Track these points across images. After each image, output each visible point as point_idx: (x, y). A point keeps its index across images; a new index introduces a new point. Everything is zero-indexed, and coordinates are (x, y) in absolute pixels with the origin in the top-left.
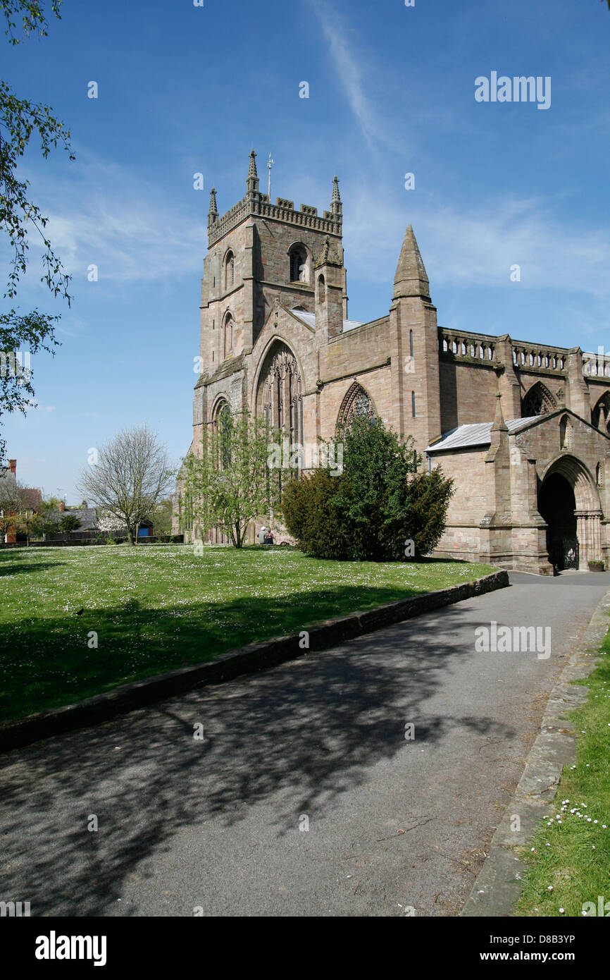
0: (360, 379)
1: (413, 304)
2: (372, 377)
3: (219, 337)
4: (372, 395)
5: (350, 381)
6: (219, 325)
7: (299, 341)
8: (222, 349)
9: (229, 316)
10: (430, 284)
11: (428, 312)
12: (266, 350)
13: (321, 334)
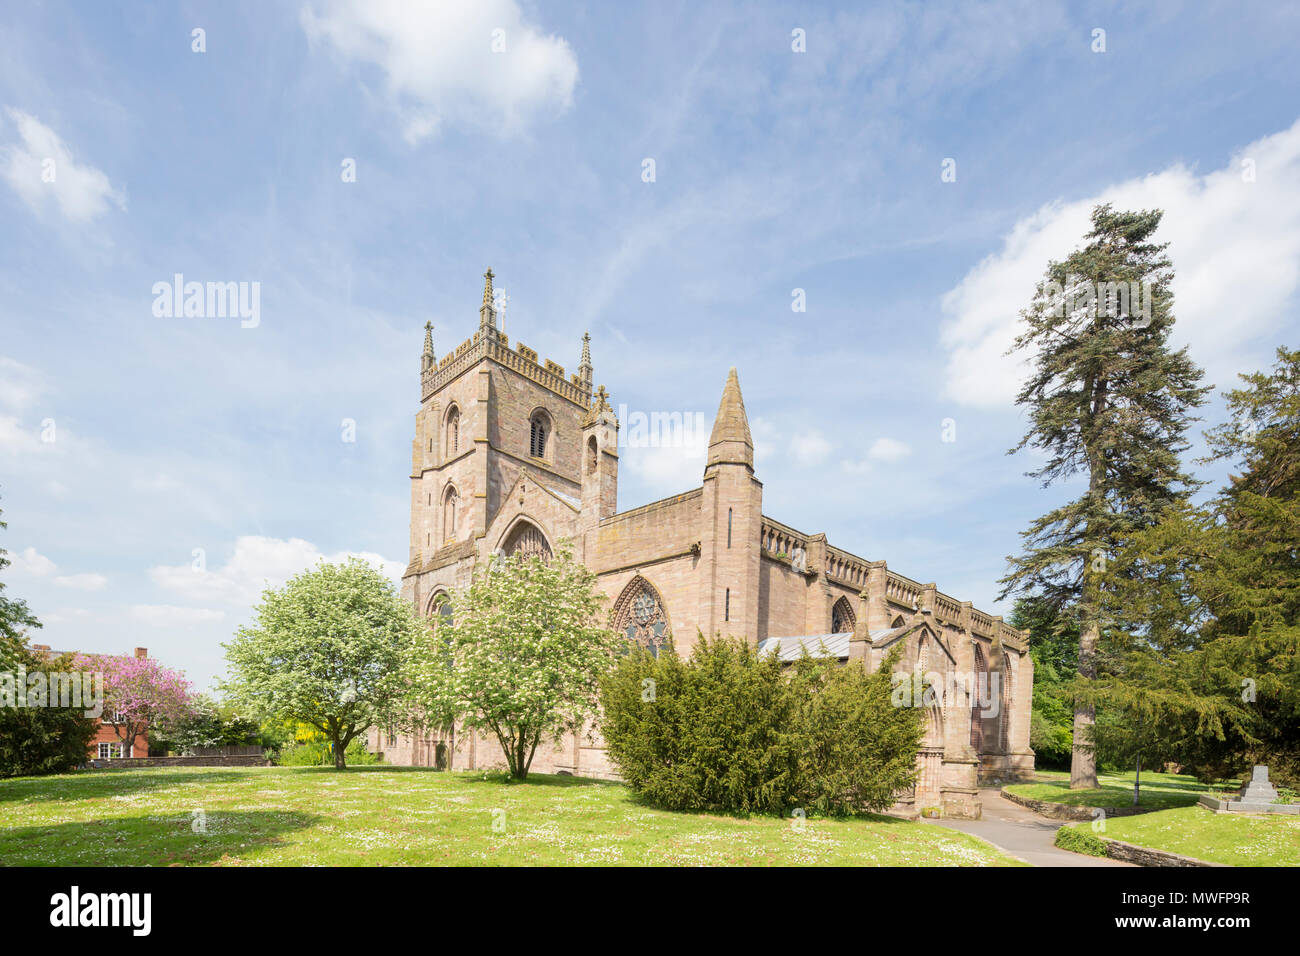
0: (645, 572)
1: (736, 475)
2: (663, 570)
3: (437, 517)
4: (662, 592)
5: (631, 574)
6: (437, 501)
7: (554, 523)
8: (440, 531)
9: (451, 491)
10: (754, 452)
11: (753, 487)
12: (507, 533)
13: (588, 514)
